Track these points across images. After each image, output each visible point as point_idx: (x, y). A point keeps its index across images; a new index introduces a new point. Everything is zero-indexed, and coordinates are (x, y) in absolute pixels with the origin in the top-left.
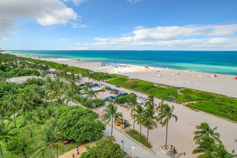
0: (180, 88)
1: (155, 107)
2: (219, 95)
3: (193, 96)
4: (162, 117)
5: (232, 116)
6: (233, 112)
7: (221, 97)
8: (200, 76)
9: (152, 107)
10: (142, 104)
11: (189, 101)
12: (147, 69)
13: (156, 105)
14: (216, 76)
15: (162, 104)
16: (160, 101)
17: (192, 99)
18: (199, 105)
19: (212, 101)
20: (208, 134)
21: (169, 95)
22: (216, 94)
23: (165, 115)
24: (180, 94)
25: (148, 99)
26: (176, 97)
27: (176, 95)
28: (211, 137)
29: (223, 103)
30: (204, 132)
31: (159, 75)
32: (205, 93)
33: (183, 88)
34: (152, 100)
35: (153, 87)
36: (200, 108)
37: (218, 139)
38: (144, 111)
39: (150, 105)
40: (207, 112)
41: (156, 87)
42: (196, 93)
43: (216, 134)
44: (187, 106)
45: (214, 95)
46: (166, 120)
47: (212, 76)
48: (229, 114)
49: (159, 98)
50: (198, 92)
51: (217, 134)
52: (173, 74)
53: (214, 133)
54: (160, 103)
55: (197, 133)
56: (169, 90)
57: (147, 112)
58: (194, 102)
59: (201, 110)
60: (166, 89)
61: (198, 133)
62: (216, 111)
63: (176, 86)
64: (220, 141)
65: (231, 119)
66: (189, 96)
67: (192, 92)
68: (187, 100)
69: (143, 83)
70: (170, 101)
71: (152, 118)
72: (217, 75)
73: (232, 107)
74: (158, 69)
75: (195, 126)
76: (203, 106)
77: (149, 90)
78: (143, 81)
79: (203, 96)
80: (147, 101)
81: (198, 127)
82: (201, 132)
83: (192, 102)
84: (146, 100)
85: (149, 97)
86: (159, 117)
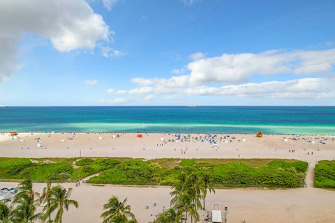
0: (75, 159)
1: (36, 198)
2: (125, 158)
3: (94, 166)
4: (51, 210)
5: (139, 181)
6: (140, 175)
7: (127, 160)
8: (100, 138)
9: (30, 200)
10: (8, 200)
11: (90, 175)
12: (15, 137)
13: (38, 194)
14: (118, 136)
15: (49, 189)
16: (45, 185)
17: (93, 172)
18: (103, 176)
19: (118, 168)
20: (118, 211)
21: (60, 173)
22: (122, 158)
23: (56, 205)
24: (76, 167)
25: (21, 188)
26: (71, 173)
27: (71, 171)
28: (122, 213)
29: (129, 167)
30: (113, 211)
31: (39, 145)
32: (109, 159)
33: (79, 158)
34: (30, 187)
35: (30, 165)
36: (105, 181)
37: (129, 212)
38: (14, 212)
39: (26, 197)
40: (114, 183)
41: (35, 165)
42: (98, 161)
43: (126, 208)
44: (88, 182)
45: (119, 160)
46: (59, 213)
47: (114, 136)
48: (137, 178)
49: (42, 182)
50: (100, 160)
51: (128, 207)
52: (63, 141)
53: (125, 206)
54: (45, 189)
55: (105, 214)
56: (58, 164)
57: (20, 211)
58: (97, 175)
59: (107, 183)
60: (54, 164)
61: (107, 215)
62: (124, 179)
63: (69, 157)
64: (132, 215)
65: (140, 184)
66: (89, 168)
67: (93, 161)
68: (87, 173)
69: (8, 163)
70: (61, 182)
71: (31, 219)
72: (120, 134)
73: (138, 170)
74: (36, 134)
75: (102, 207)
76: (108, 177)
77: (22, 173)
78: (8, 159)
79: (108, 164)
80: (19, 192)
81: (106, 207)
82: (110, 212)
83: (94, 175)
84: (16, 191)
85: (23, 183)
86: (45, 212)
